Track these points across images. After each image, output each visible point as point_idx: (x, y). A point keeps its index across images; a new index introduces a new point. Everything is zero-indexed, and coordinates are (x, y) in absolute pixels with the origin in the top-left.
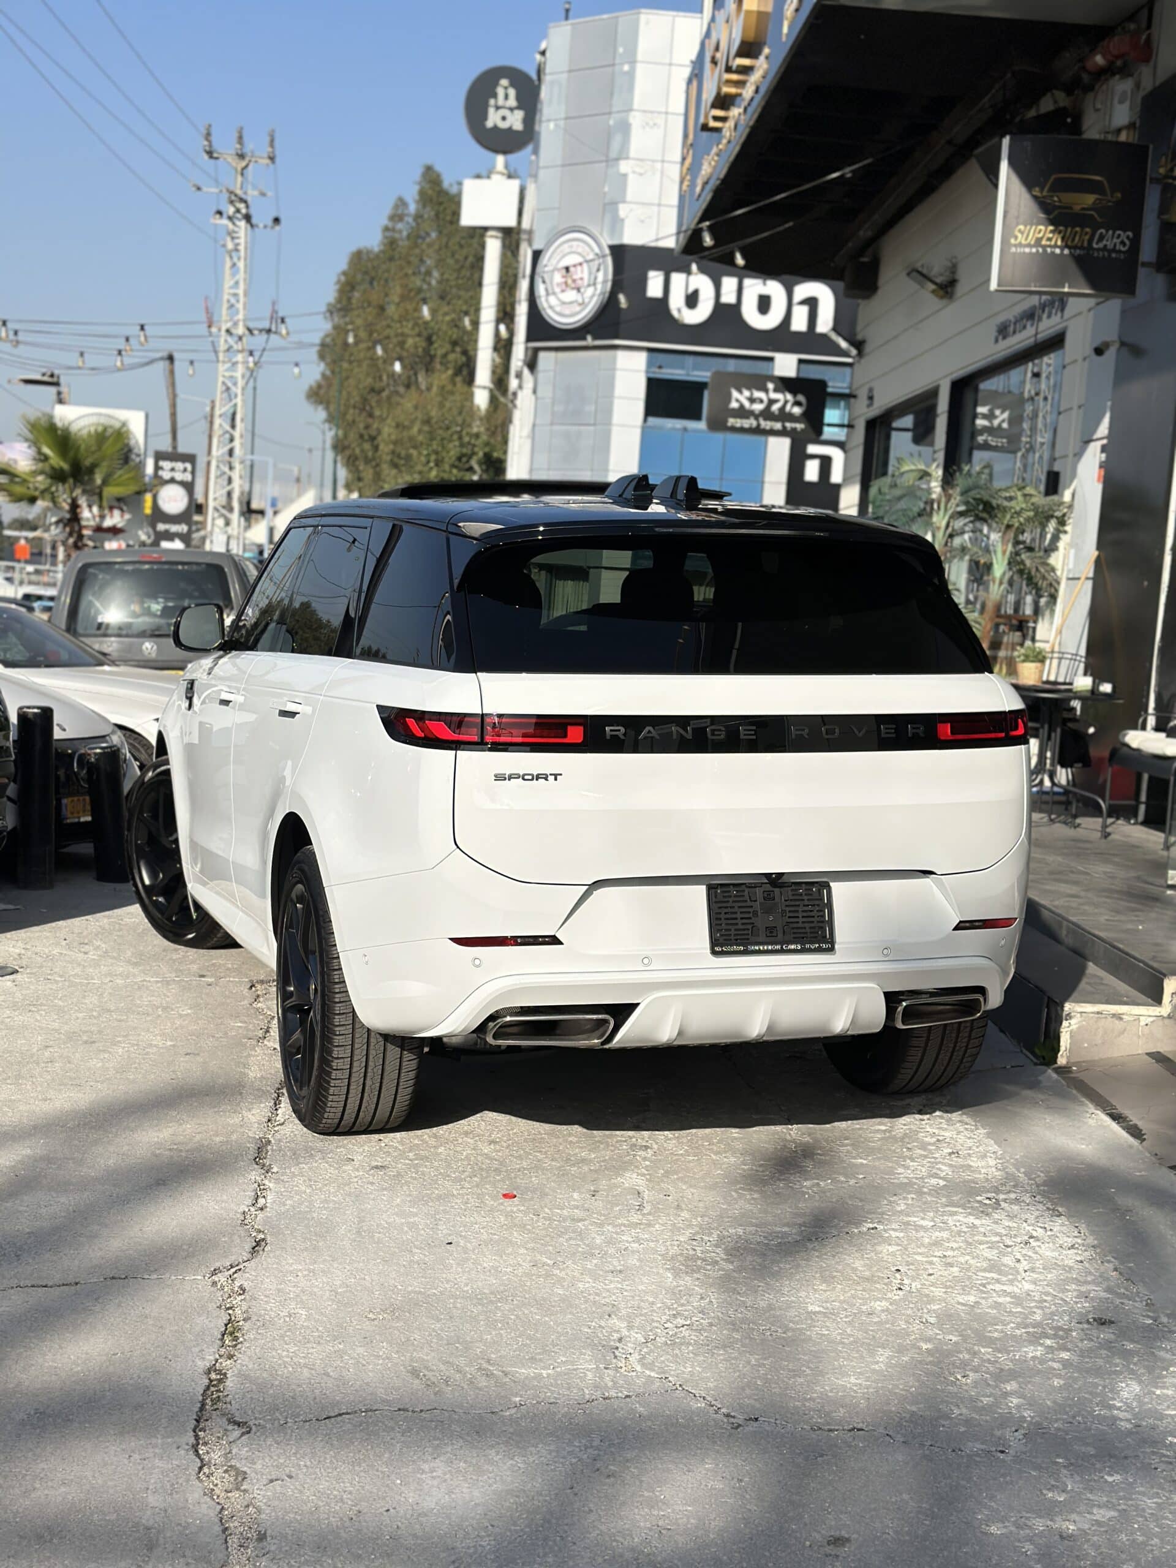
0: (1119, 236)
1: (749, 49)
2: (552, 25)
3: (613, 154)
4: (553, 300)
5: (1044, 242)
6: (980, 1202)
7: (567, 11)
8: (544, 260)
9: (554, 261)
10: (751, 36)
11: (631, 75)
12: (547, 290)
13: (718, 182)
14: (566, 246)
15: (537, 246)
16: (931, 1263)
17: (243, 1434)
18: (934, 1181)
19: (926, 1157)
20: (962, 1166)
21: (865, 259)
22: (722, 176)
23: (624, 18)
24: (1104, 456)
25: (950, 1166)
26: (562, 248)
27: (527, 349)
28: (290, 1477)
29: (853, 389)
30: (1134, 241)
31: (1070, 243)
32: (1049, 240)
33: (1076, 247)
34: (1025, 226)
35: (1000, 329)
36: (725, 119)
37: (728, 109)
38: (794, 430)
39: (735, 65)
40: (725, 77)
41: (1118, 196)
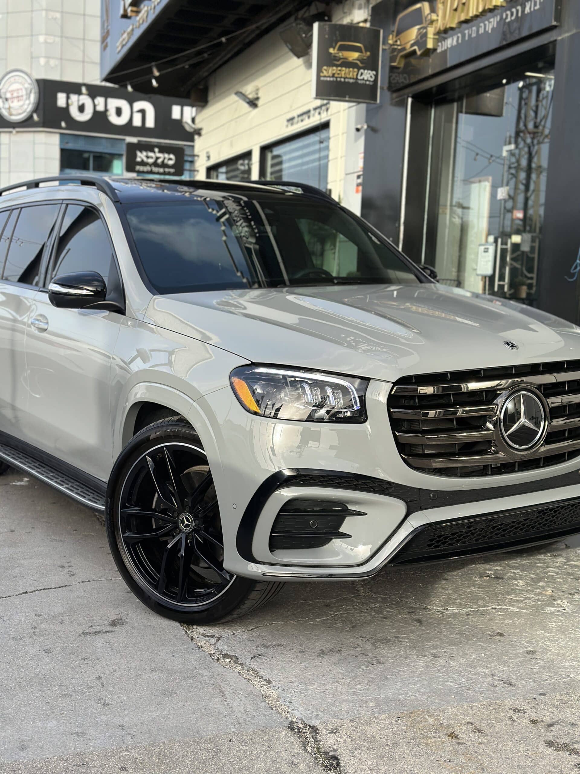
0: (369, 73)
3: (34, 33)
5: (336, 75)
9: (6, 87)
12: (3, 102)
14: (12, 79)
21: (202, 86)
22: (136, 41)
24: (360, 180)
29: (196, 151)
30: (376, 76)
31: (348, 76)
32: (338, 74)
33: (350, 78)
34: (327, 66)
35: (288, 121)
36: (138, 12)
37: (139, 7)
38: (169, 172)
41: (368, 53)
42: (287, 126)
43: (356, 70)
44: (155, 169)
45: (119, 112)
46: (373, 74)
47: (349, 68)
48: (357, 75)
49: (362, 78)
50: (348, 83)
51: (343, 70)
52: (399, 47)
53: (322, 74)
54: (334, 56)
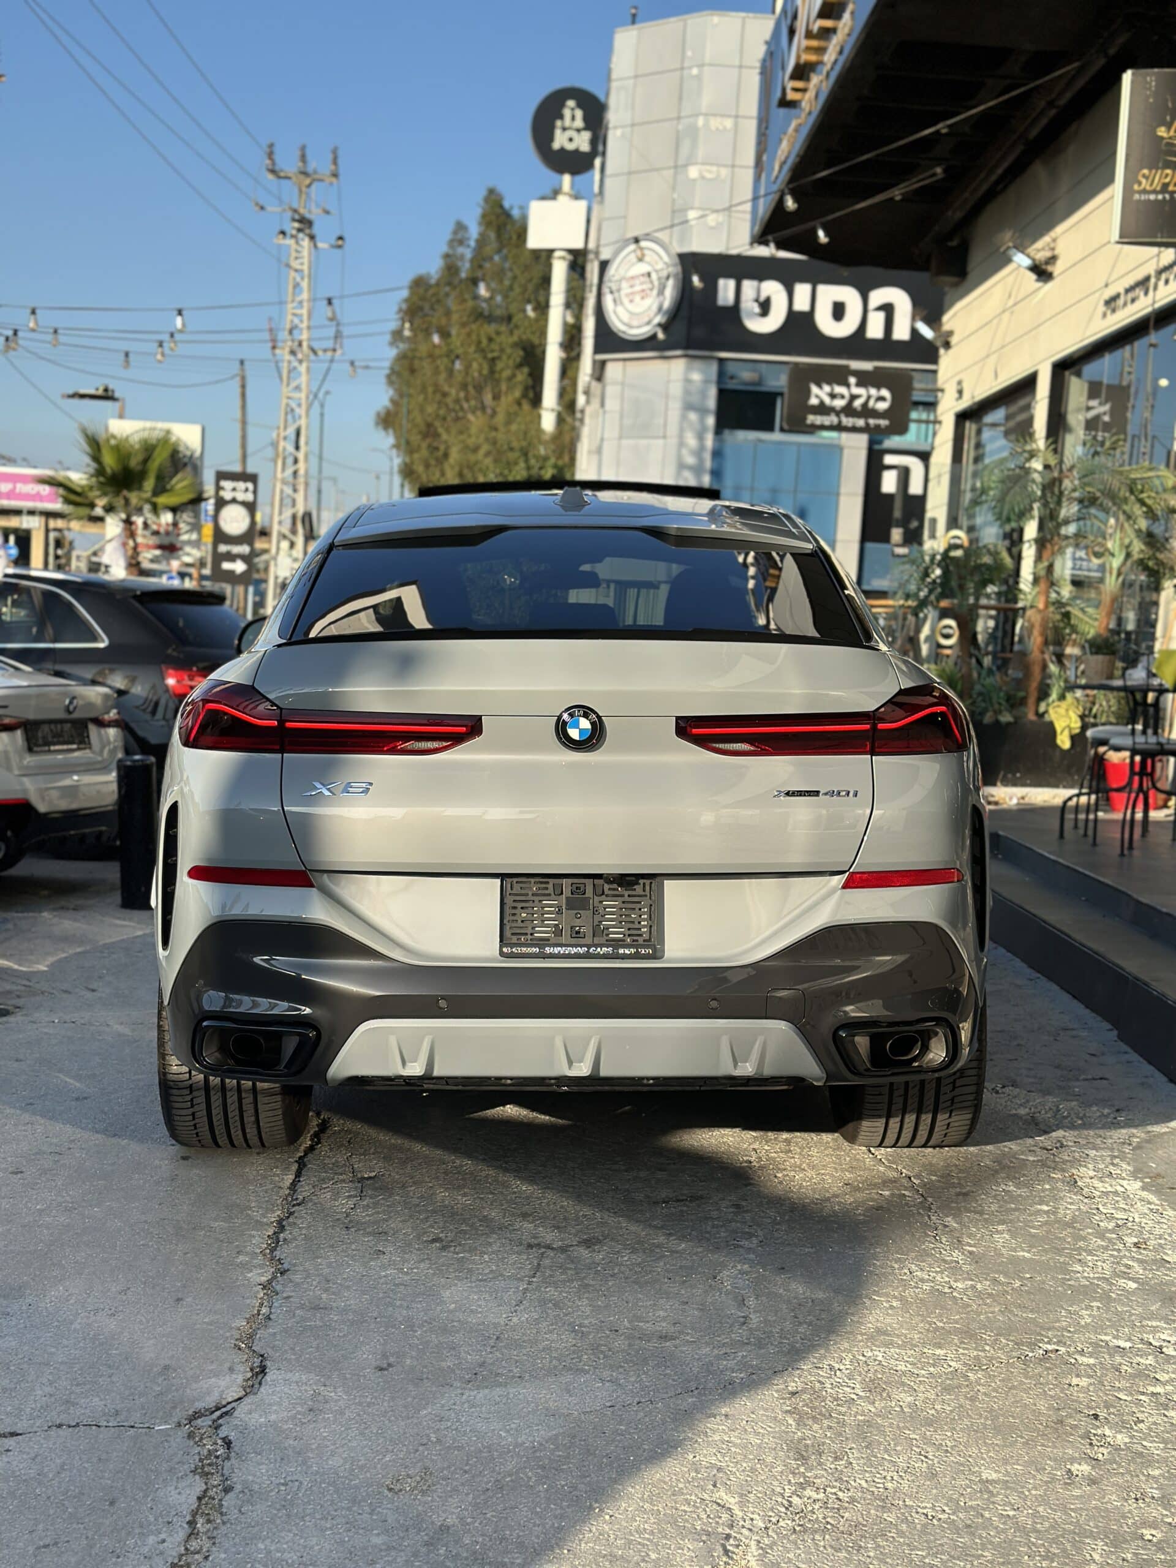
1: (831, 9)
2: (619, 29)
3: (680, 163)
4: (620, 309)
5: (1171, 188)
7: (634, 16)
8: (611, 271)
9: (622, 272)
11: (699, 78)
12: (615, 301)
15: (604, 256)
16: (1138, 1404)
21: (954, 243)
22: (801, 151)
23: (695, 22)
26: (629, 258)
27: (594, 362)
29: (940, 383)
34: (1150, 169)
35: (1108, 303)
36: (804, 90)
37: (808, 80)
38: (878, 427)
39: (815, 28)
40: (805, 43)
42: (1104, 315)
44: (847, 421)
45: (839, 311)
53: (1136, 187)
54: (1168, 144)
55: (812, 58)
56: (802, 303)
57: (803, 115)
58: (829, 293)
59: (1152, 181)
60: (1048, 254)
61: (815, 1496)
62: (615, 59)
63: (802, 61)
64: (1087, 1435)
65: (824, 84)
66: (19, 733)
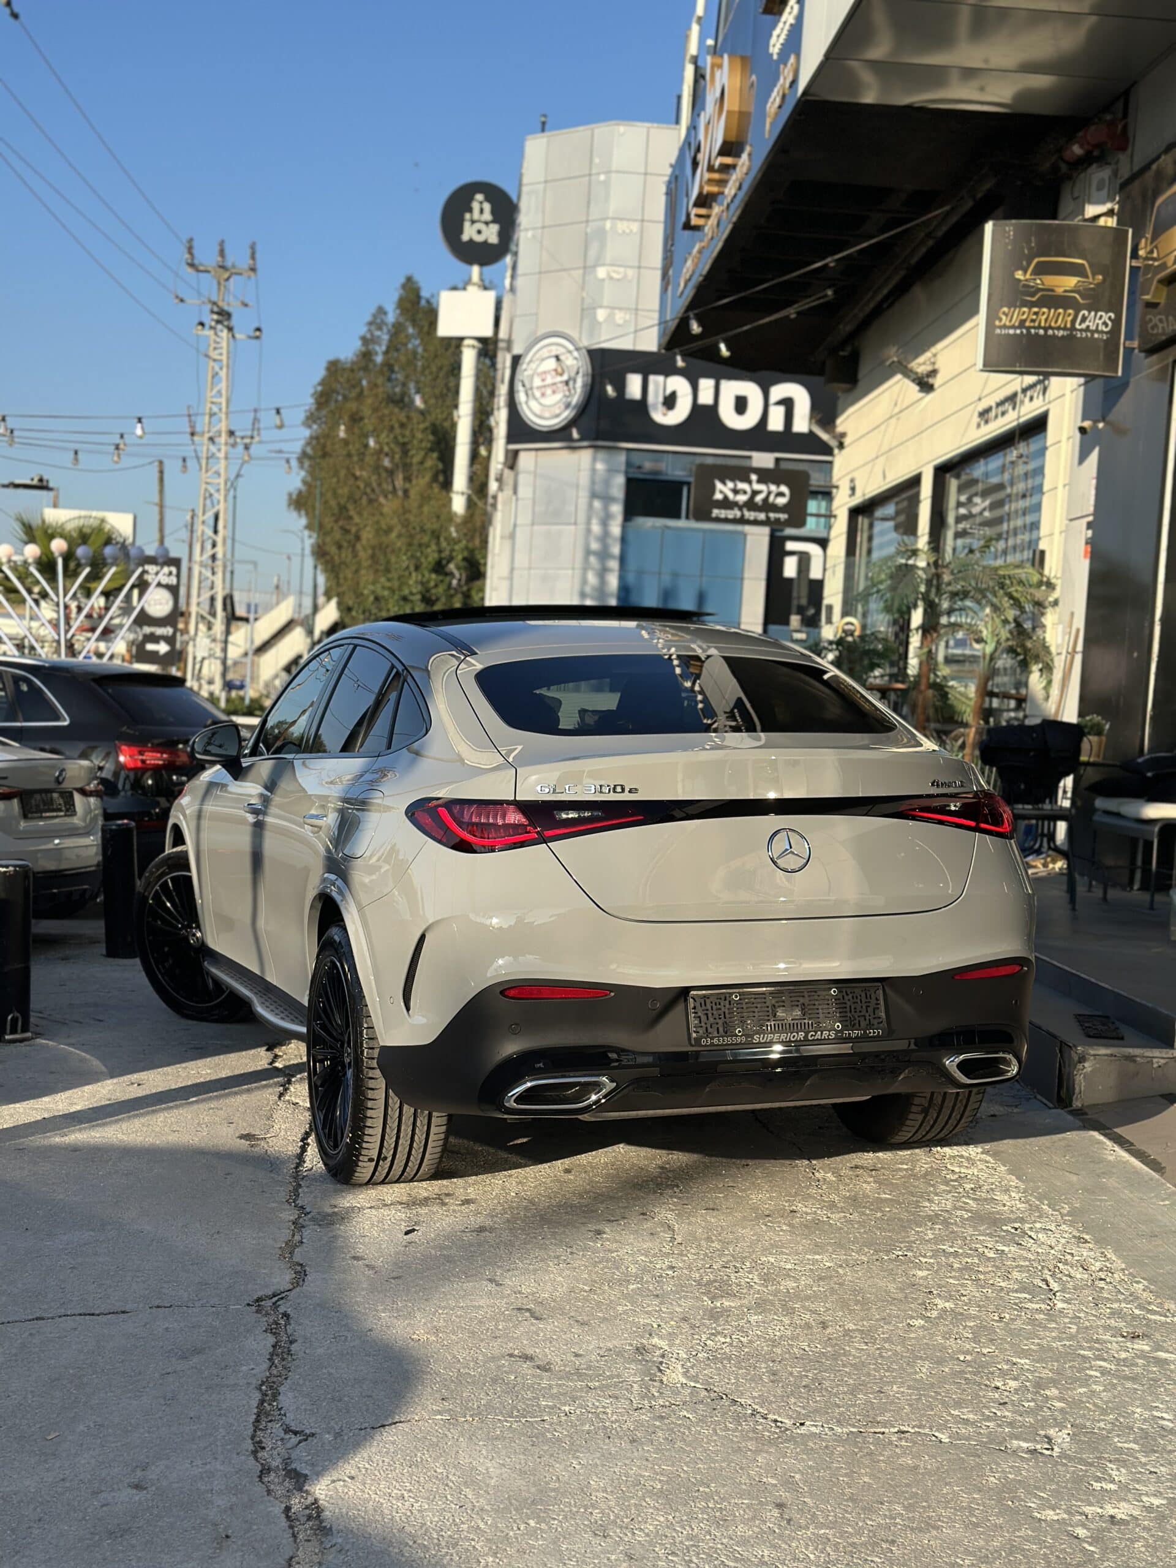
0: (1101, 317)
1: (730, 148)
2: (529, 137)
3: (590, 263)
4: (532, 402)
5: (1028, 324)
6: (1007, 1231)
7: (544, 123)
8: (523, 366)
9: (534, 367)
10: (732, 138)
11: (606, 184)
12: (527, 394)
13: (701, 279)
14: (545, 350)
15: (517, 350)
16: (963, 1285)
17: (300, 1442)
18: (959, 1213)
19: (950, 1192)
20: (986, 1200)
21: (846, 352)
22: (705, 272)
23: (602, 131)
24: (1090, 533)
25: (974, 1199)
26: (541, 353)
27: (507, 451)
28: (352, 1478)
29: (835, 481)
30: (1117, 322)
31: (1053, 324)
32: (1033, 321)
33: (1059, 328)
34: (1009, 308)
35: (981, 414)
36: (708, 217)
37: (710, 207)
38: (778, 520)
39: (717, 164)
40: (707, 176)
41: (1100, 277)
42: (979, 426)
43: (1071, 311)
44: (750, 515)
45: (741, 405)
46: (1110, 318)
47: (1056, 309)
48: (1073, 322)
49: (1084, 326)
50: (1054, 336)
51: (1044, 313)
52: (1156, 264)
53: (997, 323)
54: (1025, 286)
55: (715, 189)
56: (706, 397)
57: (706, 240)
58: (732, 389)
59: (1011, 318)
60: (929, 368)
61: (723, 1340)
62: (525, 165)
63: (705, 192)
64: (924, 1303)
65: (725, 214)
66: (15, 801)
